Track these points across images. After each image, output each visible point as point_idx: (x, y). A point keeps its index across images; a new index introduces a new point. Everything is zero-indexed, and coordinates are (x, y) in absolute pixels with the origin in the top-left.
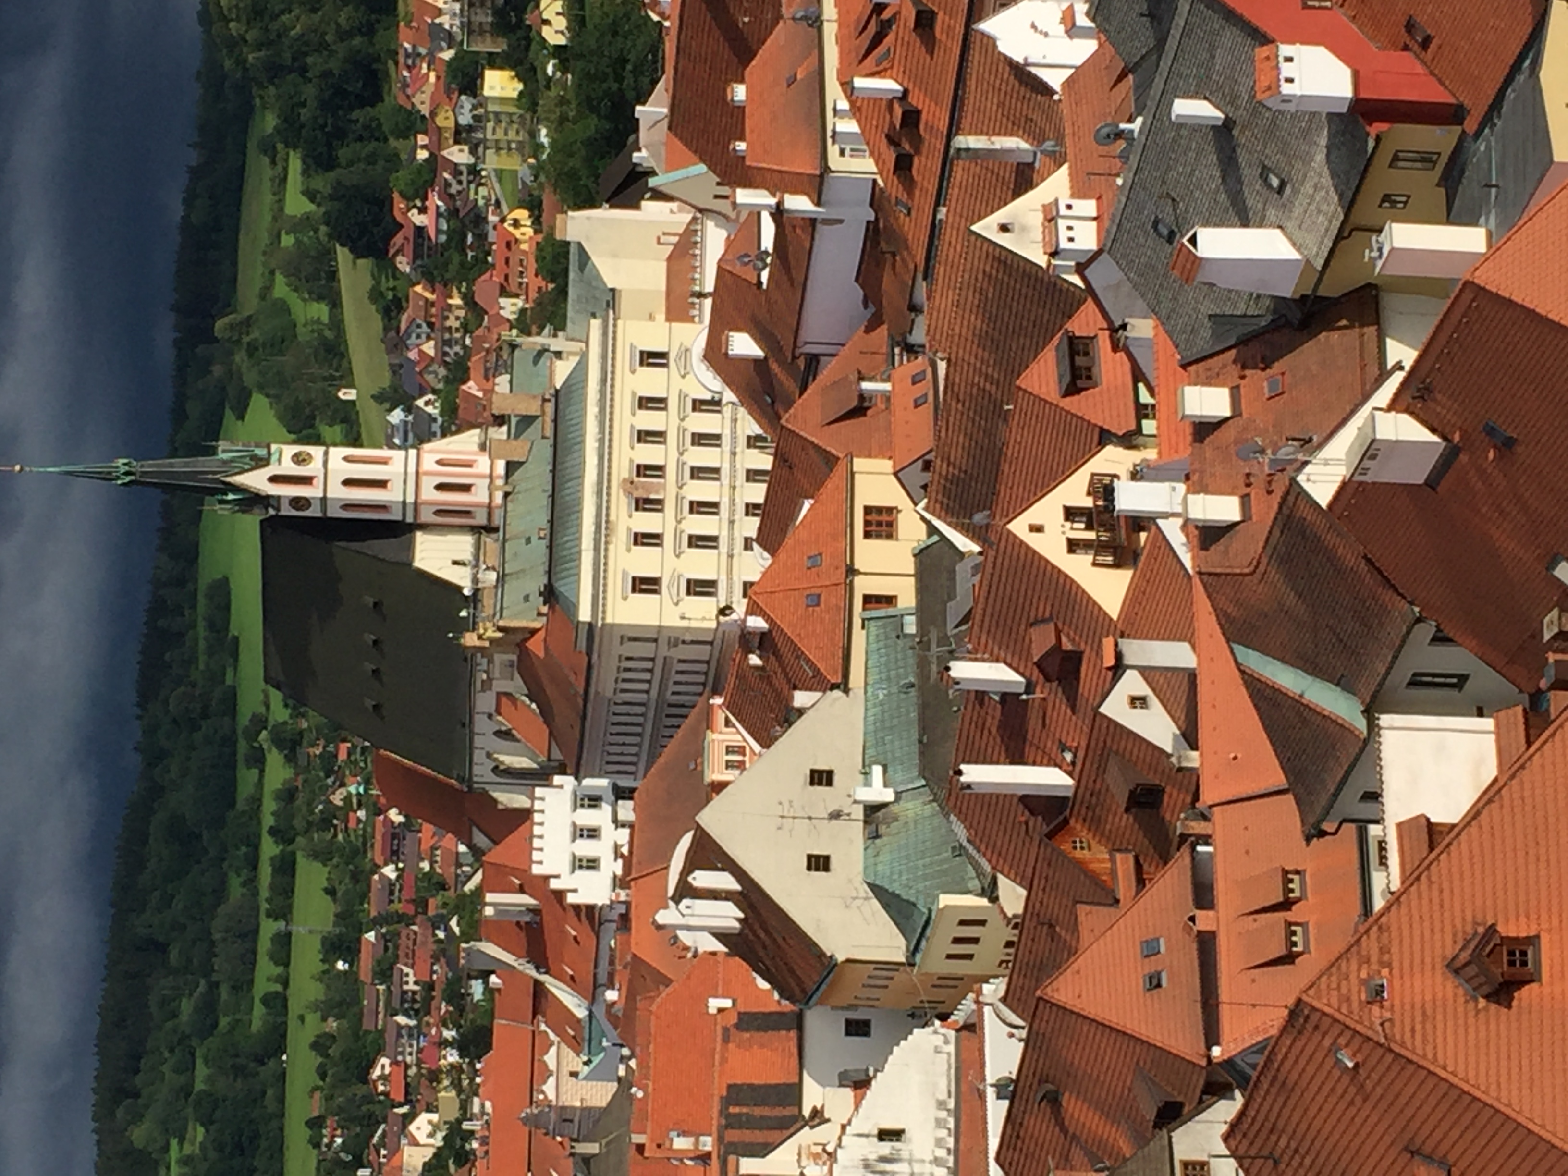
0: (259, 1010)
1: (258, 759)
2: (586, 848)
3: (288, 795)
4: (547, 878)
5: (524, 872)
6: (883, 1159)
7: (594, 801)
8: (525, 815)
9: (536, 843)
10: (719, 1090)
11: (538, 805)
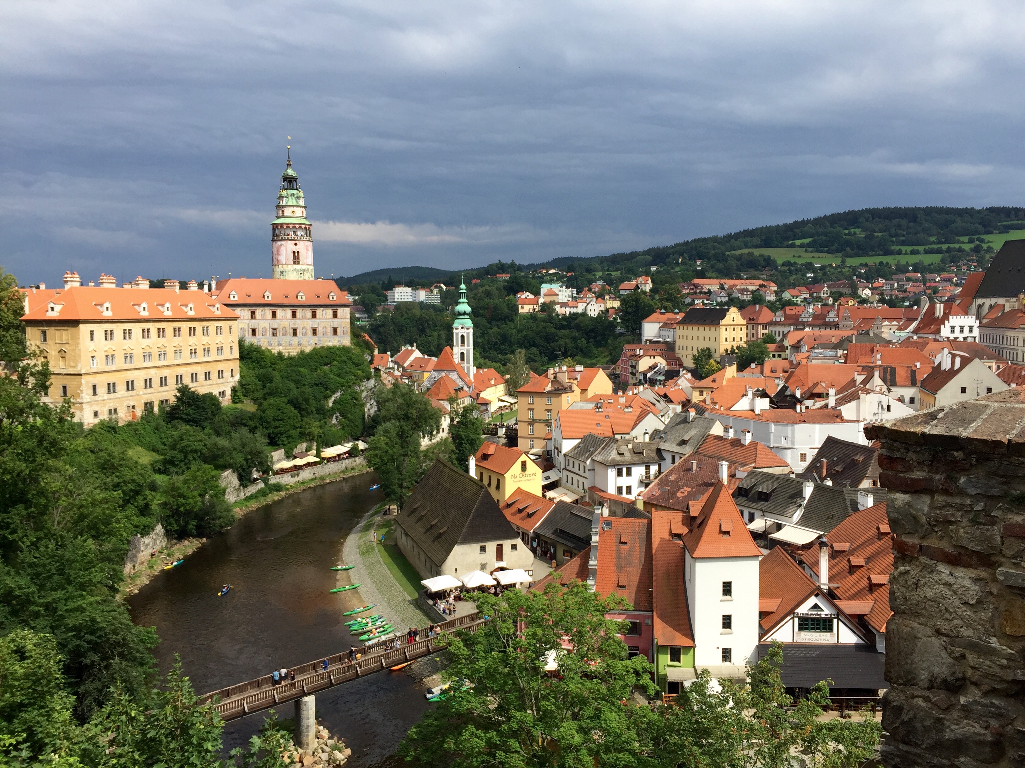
0: (897, 248)
1: (971, 241)
2: (957, 330)
3: (960, 250)
4: (948, 319)
5: (949, 313)
6: (882, 406)
7: (971, 331)
8: (966, 313)
9: (959, 317)
10: (894, 366)
11: (970, 317)
